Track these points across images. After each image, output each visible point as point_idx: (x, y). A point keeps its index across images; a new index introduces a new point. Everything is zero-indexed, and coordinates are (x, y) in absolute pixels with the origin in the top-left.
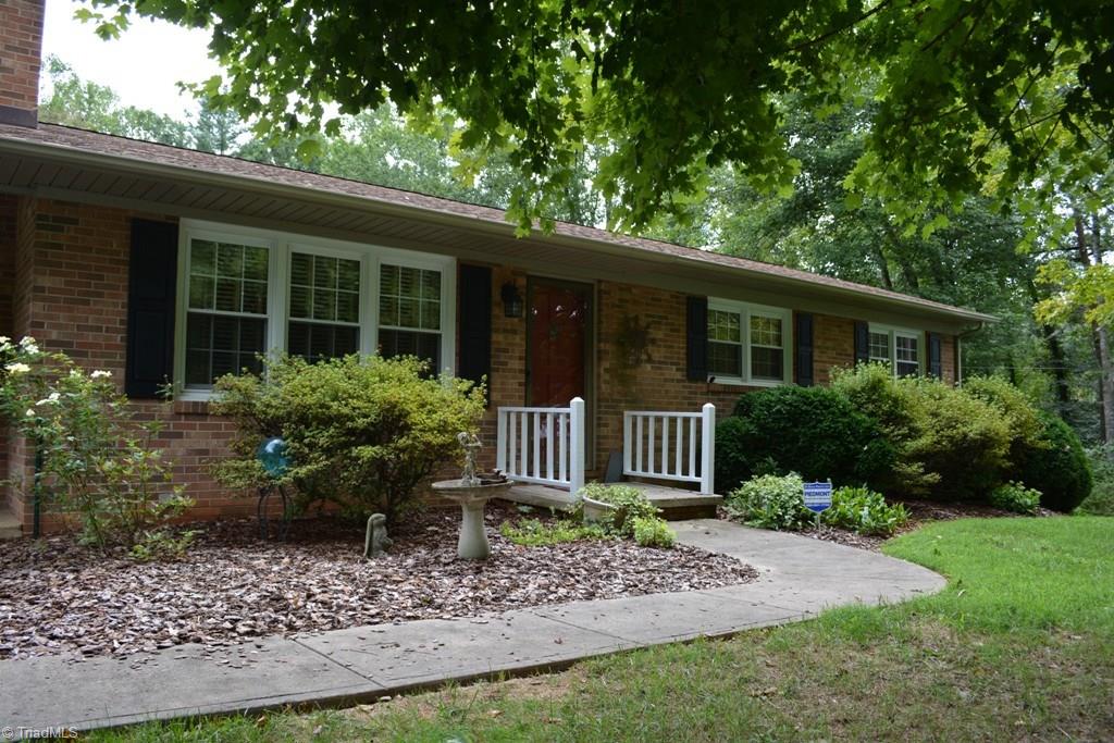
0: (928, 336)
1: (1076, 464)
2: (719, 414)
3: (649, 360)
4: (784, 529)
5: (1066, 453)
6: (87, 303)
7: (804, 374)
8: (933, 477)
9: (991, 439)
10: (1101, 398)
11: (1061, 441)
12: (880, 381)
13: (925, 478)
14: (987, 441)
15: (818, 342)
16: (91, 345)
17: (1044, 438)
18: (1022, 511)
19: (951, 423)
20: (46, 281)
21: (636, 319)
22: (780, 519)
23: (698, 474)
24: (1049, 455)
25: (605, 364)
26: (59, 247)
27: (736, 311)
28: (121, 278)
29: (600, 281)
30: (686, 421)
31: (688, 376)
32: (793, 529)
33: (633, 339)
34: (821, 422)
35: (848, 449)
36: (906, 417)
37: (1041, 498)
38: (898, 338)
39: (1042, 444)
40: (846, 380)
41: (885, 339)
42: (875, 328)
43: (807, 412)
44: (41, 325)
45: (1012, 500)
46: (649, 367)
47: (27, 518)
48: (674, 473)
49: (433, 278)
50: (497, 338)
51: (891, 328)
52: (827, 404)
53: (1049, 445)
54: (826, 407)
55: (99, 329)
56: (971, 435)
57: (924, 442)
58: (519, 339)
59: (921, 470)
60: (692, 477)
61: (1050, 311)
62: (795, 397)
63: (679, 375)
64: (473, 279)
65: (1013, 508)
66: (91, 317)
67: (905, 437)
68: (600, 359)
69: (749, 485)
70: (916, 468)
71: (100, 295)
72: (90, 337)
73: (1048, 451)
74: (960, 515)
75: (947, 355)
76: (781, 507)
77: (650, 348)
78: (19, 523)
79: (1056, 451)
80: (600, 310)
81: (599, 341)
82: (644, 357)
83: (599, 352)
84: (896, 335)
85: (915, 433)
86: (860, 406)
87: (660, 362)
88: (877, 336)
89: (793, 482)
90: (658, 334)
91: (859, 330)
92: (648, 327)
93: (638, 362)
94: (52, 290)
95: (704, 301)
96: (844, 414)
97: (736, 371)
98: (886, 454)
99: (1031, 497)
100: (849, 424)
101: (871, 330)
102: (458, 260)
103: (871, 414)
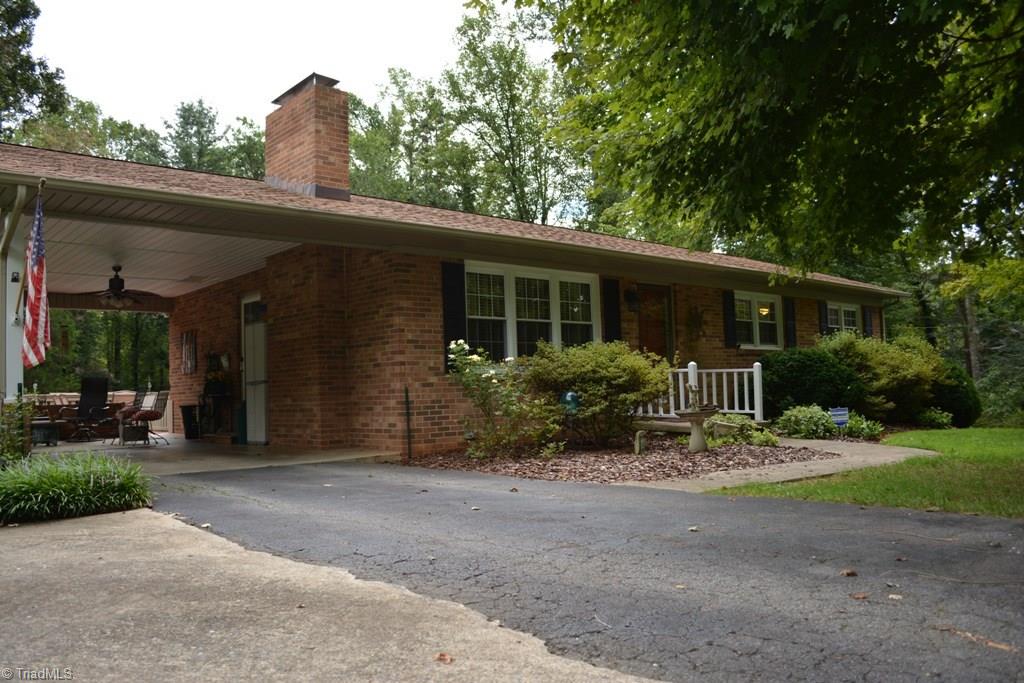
0: (863, 308)
1: (971, 395)
2: (764, 368)
3: (704, 335)
4: (818, 438)
5: (963, 388)
6: (424, 316)
7: (790, 340)
8: (891, 405)
9: (921, 379)
10: (967, 345)
11: (960, 379)
12: (852, 343)
13: (886, 405)
14: (918, 380)
15: (798, 317)
16: (427, 342)
17: (949, 377)
18: (940, 426)
19: (894, 369)
20: (404, 304)
21: (696, 308)
22: (815, 432)
23: (752, 407)
24: (953, 389)
25: (681, 340)
26: (408, 282)
27: (748, 299)
28: (438, 299)
29: (675, 284)
30: (741, 375)
31: (726, 344)
32: (824, 438)
33: (695, 322)
34: (819, 372)
35: (838, 389)
36: (869, 366)
37: (952, 418)
38: (845, 311)
39: (948, 382)
40: (828, 344)
41: (836, 312)
42: (831, 305)
43: (811, 366)
44: (403, 331)
45: (934, 421)
46: (704, 339)
47: (404, 449)
48: (733, 409)
49: (586, 288)
50: (624, 325)
51: (839, 304)
52: (822, 359)
53: (953, 382)
54: (822, 362)
55: (430, 331)
56: (909, 376)
57: (884, 381)
58: (635, 326)
59: (884, 401)
60: (747, 410)
61: (953, 289)
62: (801, 356)
63: (720, 345)
64: (609, 287)
65: (934, 425)
66: (426, 324)
67: (871, 380)
68: (677, 336)
69: (788, 413)
70: (880, 399)
71: (430, 310)
72: (427, 337)
73: (953, 387)
74: (905, 429)
75: (876, 322)
76: (815, 425)
77: (704, 327)
78: (399, 453)
79: (957, 386)
80: (675, 304)
81: (676, 324)
82: (701, 333)
83: (677, 331)
84: (843, 309)
85: (877, 377)
86: (841, 360)
87: (711, 337)
88: (831, 310)
89: (816, 410)
90: (707, 317)
91: (822, 307)
92: (702, 312)
93: (699, 336)
94: (408, 309)
95: (733, 294)
96: (833, 366)
97: (750, 340)
98: (862, 391)
99: (946, 417)
100: (837, 372)
101: (829, 307)
102: (600, 277)
103: (849, 365)
